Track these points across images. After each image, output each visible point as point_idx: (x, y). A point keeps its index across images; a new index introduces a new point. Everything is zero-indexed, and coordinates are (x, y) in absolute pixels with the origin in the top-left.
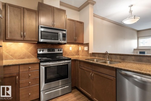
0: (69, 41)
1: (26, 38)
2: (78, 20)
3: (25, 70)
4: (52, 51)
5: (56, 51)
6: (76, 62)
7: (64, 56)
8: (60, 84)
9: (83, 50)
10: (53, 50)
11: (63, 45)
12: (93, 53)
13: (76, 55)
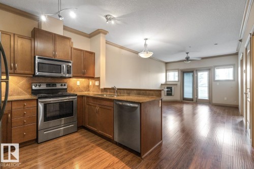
0: (75, 75)
1: (18, 71)
2: (89, 50)
3: (19, 107)
4: (52, 86)
5: (59, 86)
6: (84, 98)
7: (68, 92)
8: (63, 123)
9: (94, 85)
10: (54, 85)
11: (68, 79)
12: (105, 89)
13: (86, 91)
